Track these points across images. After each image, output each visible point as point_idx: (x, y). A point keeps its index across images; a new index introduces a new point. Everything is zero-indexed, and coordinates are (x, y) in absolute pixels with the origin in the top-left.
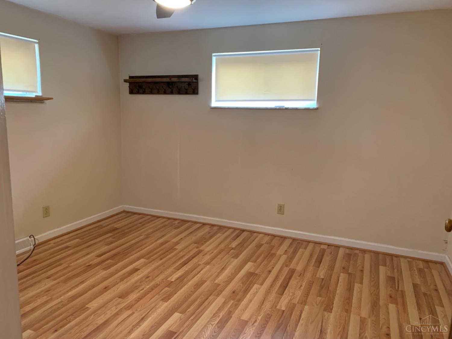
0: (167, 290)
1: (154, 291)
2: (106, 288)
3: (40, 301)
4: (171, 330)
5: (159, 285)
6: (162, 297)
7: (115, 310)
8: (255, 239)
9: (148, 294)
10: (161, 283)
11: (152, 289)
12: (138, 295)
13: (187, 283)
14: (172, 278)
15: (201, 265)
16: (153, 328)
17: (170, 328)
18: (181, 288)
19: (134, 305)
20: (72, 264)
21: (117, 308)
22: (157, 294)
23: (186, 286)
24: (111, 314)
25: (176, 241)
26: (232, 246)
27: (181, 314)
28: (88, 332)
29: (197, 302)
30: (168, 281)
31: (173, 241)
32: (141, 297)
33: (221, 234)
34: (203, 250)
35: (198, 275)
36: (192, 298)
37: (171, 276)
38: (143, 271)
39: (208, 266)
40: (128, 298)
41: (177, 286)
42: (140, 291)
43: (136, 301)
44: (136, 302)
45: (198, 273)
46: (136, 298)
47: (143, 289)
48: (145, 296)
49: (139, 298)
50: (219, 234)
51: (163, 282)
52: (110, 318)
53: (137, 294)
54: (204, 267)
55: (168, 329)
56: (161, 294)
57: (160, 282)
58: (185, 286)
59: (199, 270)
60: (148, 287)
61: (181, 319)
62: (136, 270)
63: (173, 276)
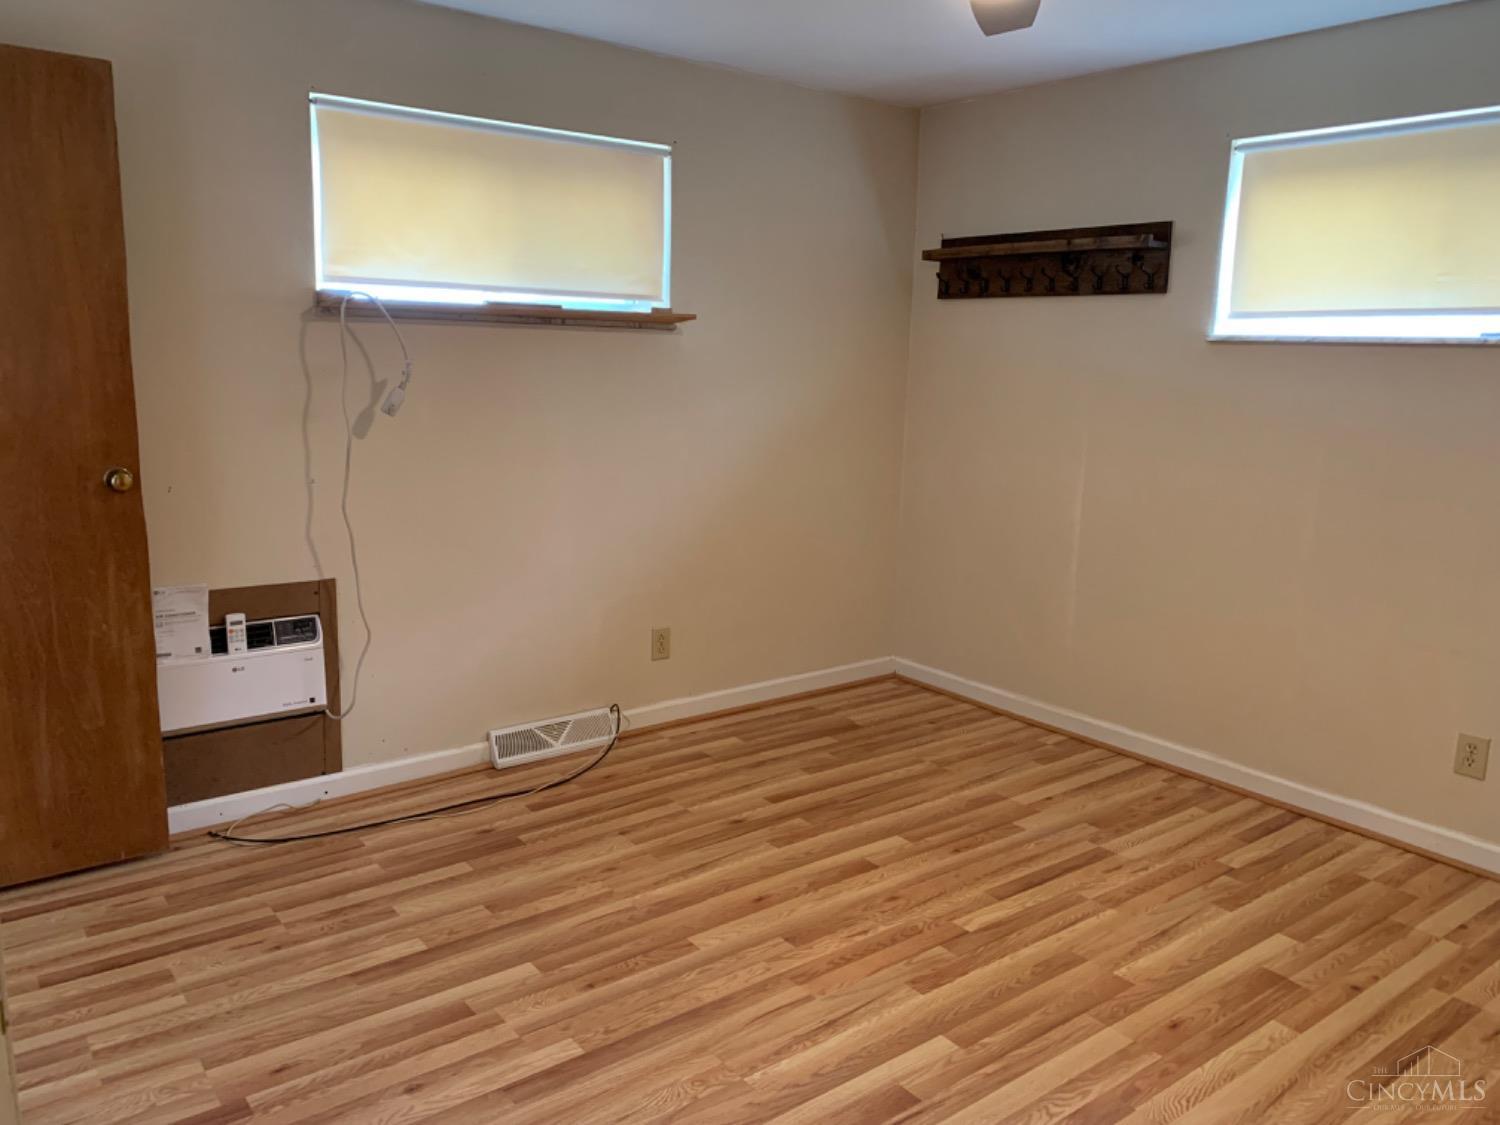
0: (940, 955)
1: (897, 947)
2: (760, 899)
3: (582, 892)
4: (907, 1088)
5: (921, 932)
6: (917, 975)
7: (761, 974)
8: (1339, 853)
9: (874, 951)
10: (929, 928)
11: (894, 941)
12: (844, 945)
13: (1014, 949)
14: (971, 920)
15: (1086, 899)
16: (851, 1063)
17: (903, 1078)
18: (987, 962)
19: (823, 973)
20: (696, 808)
21: (769, 970)
22: (901, 960)
23: (1006, 960)
24: (747, 981)
25: (1026, 803)
26: (1231, 860)
27: (956, 1047)
28: (668, 1014)
29: (1026, 1023)
30: (955, 926)
31: (1014, 799)
32: (848, 956)
33: (1202, 812)
34: (1113, 854)
35: (1064, 934)
36: (1015, 1003)
37: (969, 912)
38: (885, 875)
39: (1110, 913)
40: (811, 948)
41: (978, 948)
42: (854, 935)
43: (831, 962)
44: (831, 966)
45: (1064, 928)
46: (832, 954)
47: (865, 932)
48: (862, 956)
49: (842, 958)
50: (1194, 810)
51: (937, 925)
52: (739, 993)
53: (841, 942)
54: (1095, 913)
55: (895, 1080)
56: (918, 962)
57: (925, 922)
58: (1003, 957)
59: (1073, 917)
60: (882, 929)
61: (949, 1062)
62: (865, 867)
63: (973, 914)
